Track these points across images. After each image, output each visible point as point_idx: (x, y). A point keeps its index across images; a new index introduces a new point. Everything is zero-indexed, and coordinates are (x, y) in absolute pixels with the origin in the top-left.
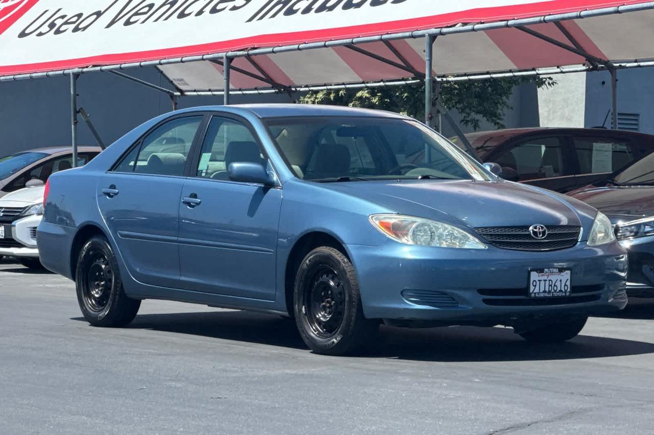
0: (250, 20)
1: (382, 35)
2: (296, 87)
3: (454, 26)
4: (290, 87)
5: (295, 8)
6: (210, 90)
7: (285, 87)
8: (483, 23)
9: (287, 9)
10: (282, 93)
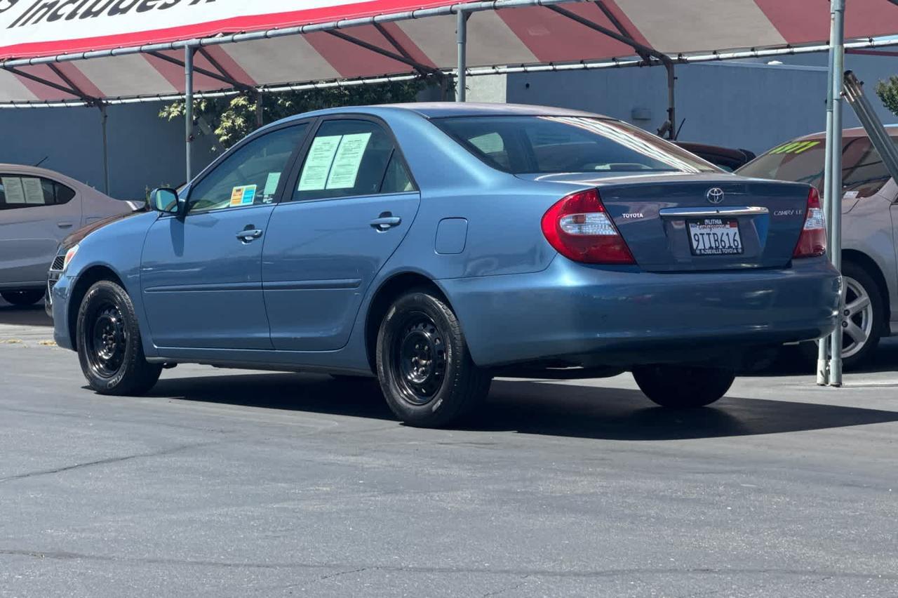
0: (12, 26)
1: (142, 46)
2: (107, 100)
3: (214, 36)
4: (100, 99)
5: (59, 13)
6: (12, 103)
7: (94, 99)
8: (244, 33)
9: (52, 14)
10: (92, 106)
